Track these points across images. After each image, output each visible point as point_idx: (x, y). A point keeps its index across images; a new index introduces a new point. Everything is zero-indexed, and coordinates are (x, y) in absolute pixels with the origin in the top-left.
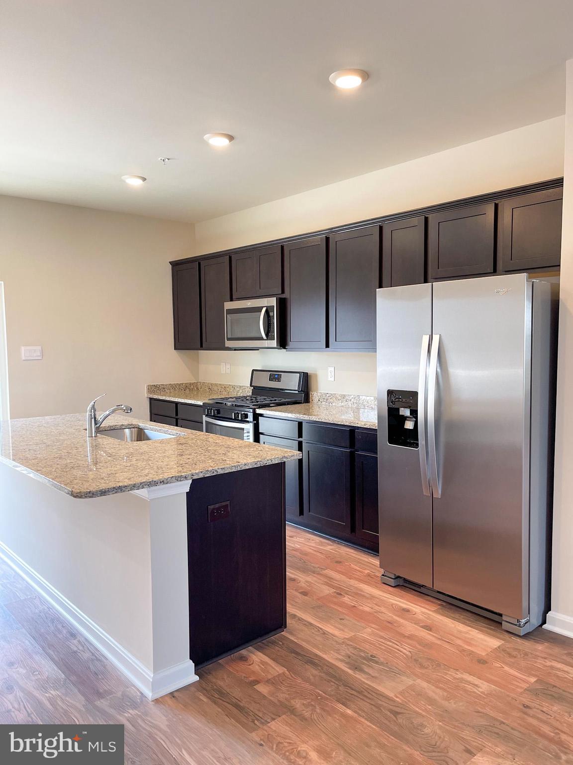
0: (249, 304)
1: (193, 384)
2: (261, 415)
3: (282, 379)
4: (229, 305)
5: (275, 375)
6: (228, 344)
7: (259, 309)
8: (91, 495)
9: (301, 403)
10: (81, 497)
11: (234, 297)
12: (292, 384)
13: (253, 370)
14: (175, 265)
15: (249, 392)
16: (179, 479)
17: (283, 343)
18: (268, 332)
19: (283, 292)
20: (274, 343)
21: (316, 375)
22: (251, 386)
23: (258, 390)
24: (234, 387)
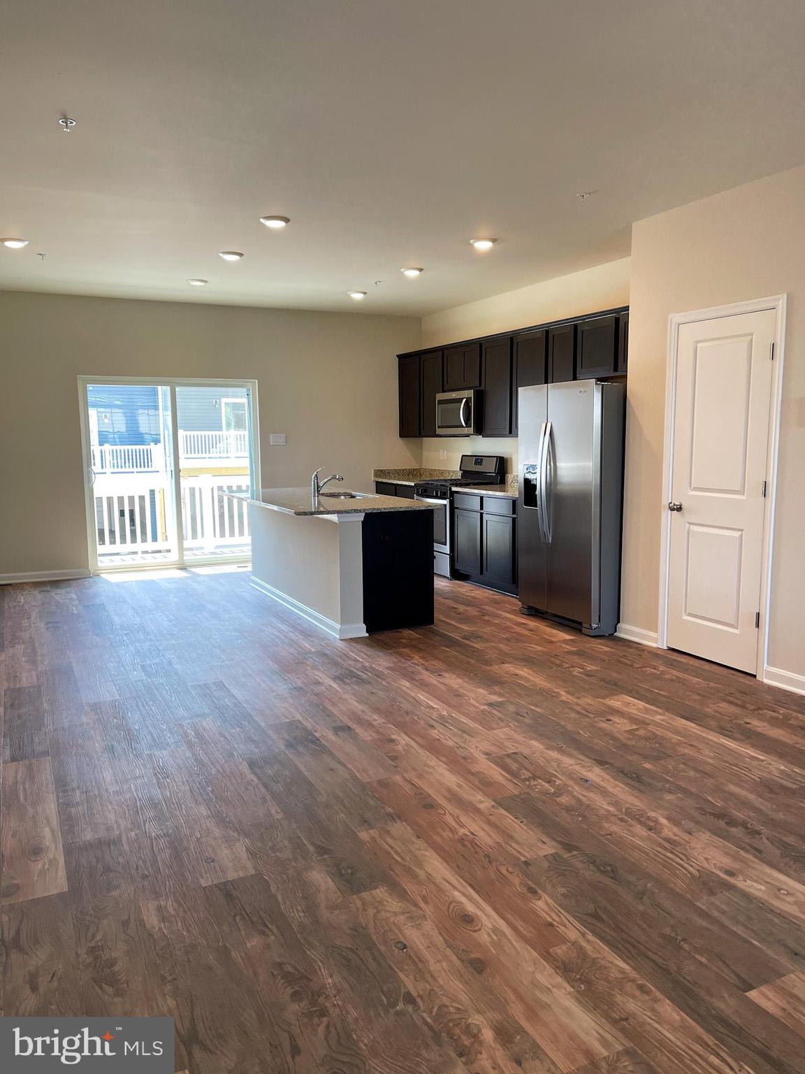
0: (454, 395)
1: (416, 470)
2: (457, 492)
3: (484, 462)
4: (440, 396)
5: (479, 459)
6: (439, 431)
7: (460, 400)
8: (305, 514)
9: (497, 484)
10: (299, 515)
11: (445, 389)
12: (490, 468)
13: (463, 456)
14: (401, 357)
15: (459, 475)
16: (356, 511)
17: (480, 430)
18: (467, 420)
19: (480, 385)
20: (471, 430)
21: (511, 459)
22: (460, 470)
23: (466, 473)
24: (449, 472)
